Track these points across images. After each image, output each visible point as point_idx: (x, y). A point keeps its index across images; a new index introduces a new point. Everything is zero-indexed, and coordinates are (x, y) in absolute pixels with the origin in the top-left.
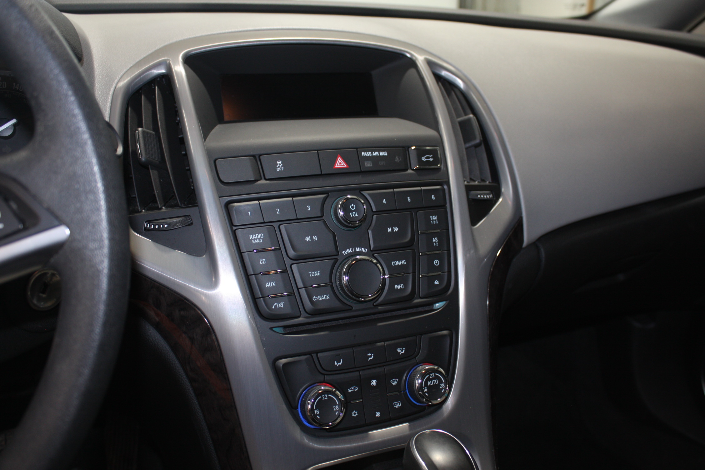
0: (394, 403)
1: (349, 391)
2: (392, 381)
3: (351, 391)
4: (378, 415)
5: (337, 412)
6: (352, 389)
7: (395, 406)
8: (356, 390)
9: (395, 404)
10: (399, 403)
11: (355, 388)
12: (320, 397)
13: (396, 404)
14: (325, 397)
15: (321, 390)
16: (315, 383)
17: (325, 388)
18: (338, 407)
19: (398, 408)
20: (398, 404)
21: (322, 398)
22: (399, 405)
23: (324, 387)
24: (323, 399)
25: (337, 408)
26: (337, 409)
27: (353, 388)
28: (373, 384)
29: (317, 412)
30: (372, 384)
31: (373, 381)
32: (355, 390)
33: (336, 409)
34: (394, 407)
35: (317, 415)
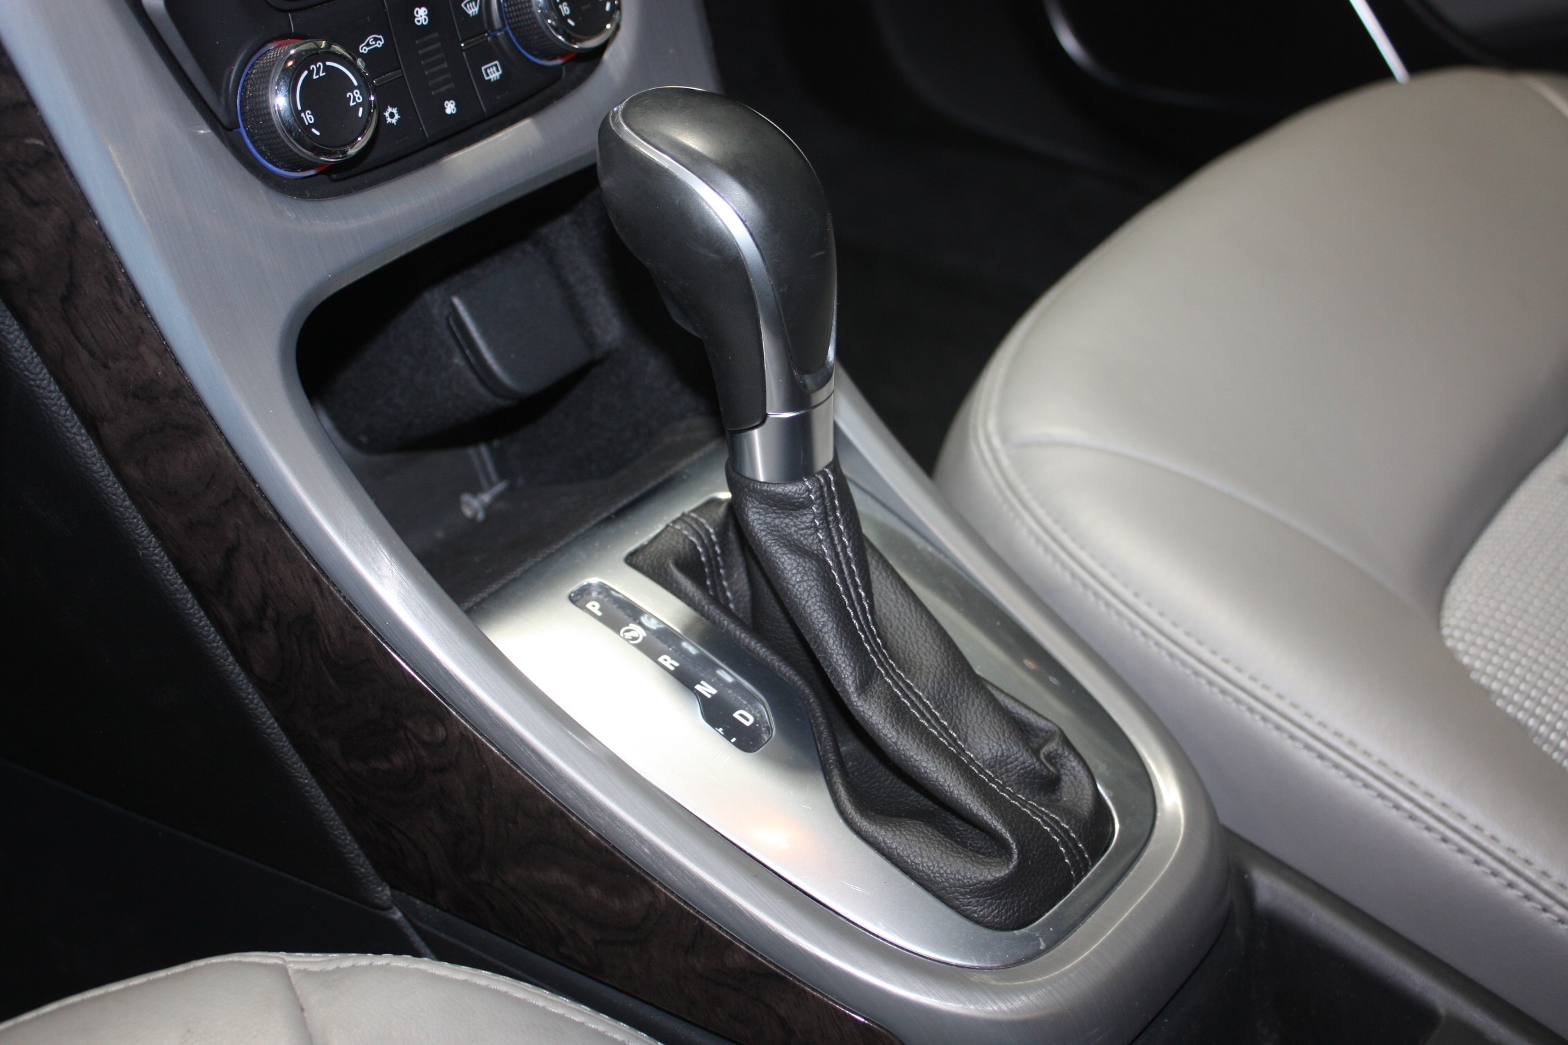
0: (483, 68)
1: (363, 51)
2: (466, 5)
3: (367, 49)
4: (450, 108)
5: (361, 109)
6: (368, 45)
7: (488, 75)
8: (380, 44)
9: (486, 70)
10: (496, 65)
11: (376, 40)
12: (306, 73)
13: (488, 71)
14: (318, 70)
15: (291, 58)
16: (264, 45)
17: (297, 49)
18: (359, 95)
19: (497, 82)
20: (494, 68)
21: (311, 73)
22: (498, 70)
23: (294, 48)
24: (315, 77)
25: (356, 96)
26: (359, 98)
27: (370, 39)
28: (420, 19)
29: (308, 118)
30: (419, 21)
31: (417, 13)
32: (377, 45)
33: (354, 100)
34: (487, 78)
35: (311, 126)
